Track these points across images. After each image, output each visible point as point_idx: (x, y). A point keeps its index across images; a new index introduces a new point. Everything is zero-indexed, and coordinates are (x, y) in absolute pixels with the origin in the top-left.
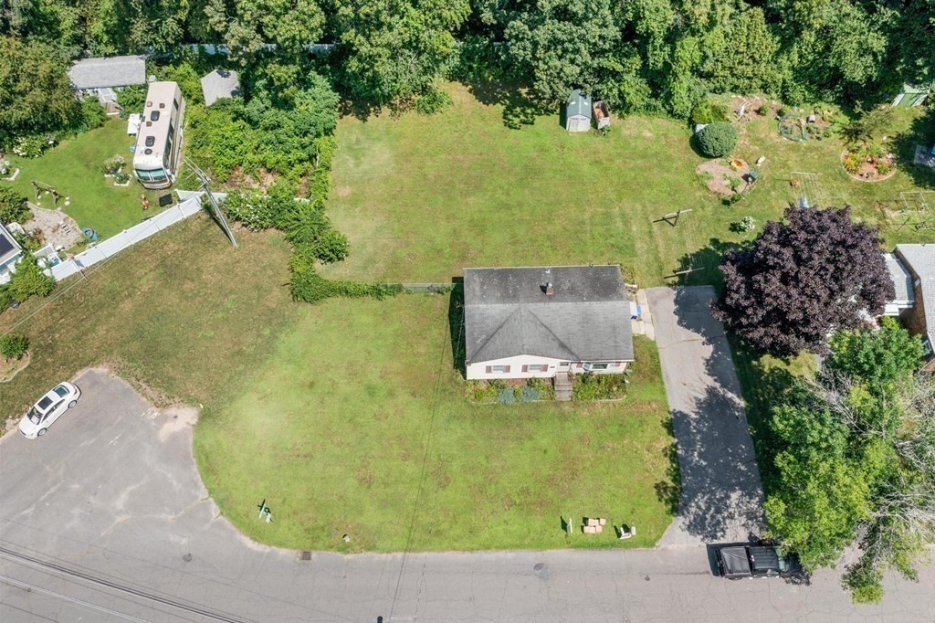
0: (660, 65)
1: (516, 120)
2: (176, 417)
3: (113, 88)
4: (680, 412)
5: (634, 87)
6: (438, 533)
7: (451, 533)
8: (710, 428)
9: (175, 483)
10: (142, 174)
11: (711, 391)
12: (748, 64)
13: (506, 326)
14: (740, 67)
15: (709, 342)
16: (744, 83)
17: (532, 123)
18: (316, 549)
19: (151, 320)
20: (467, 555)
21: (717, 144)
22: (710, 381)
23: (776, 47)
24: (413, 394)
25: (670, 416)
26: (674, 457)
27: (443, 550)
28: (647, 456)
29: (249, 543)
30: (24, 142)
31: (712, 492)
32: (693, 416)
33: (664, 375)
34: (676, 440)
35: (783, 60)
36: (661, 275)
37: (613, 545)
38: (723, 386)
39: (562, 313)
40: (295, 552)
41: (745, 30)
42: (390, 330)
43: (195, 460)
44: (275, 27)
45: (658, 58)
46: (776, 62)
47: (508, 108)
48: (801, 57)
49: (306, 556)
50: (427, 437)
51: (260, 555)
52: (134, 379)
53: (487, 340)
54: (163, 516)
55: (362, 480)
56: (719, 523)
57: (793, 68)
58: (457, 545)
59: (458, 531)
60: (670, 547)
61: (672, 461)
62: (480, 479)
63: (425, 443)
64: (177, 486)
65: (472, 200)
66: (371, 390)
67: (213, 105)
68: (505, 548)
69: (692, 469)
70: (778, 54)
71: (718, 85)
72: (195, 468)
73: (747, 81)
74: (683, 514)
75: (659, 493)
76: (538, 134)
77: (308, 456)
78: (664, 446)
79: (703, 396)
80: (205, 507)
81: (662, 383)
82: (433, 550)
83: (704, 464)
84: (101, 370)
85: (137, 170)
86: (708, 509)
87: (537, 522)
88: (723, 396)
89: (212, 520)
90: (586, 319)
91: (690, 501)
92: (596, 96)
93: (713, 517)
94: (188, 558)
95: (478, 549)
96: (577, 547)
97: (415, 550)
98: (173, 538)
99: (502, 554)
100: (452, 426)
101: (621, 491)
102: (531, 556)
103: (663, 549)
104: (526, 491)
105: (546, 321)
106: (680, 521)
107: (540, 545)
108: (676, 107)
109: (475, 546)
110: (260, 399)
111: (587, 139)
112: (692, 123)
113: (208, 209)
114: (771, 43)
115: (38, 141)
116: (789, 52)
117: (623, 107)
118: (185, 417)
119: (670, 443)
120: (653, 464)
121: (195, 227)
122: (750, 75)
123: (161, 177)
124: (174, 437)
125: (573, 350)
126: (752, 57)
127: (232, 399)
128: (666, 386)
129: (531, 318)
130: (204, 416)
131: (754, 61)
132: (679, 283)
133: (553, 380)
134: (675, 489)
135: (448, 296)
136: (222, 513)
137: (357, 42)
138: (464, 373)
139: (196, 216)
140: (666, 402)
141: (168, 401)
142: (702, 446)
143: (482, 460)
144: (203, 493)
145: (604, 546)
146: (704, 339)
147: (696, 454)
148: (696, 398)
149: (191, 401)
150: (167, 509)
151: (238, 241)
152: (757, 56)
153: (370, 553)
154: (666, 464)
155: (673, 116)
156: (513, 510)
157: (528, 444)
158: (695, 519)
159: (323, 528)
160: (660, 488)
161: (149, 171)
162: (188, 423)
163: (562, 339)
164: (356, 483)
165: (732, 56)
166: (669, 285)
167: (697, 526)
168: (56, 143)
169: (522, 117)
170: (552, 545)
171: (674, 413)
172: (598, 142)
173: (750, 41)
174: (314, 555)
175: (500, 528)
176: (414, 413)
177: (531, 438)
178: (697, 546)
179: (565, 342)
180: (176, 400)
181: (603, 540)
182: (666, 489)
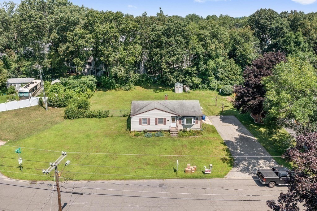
0: (204, 70)
3: (21, 84)
4: (228, 140)
5: (197, 80)
8: (243, 144)
10: (21, 95)
11: (240, 136)
12: (233, 75)
13: (148, 106)
15: (236, 125)
17: (163, 92)
18: (40, 180)
20: (123, 181)
24: (107, 137)
25: (224, 141)
28: (215, 151)
29: (5, 178)
31: (250, 161)
32: (234, 141)
33: (219, 132)
34: (228, 147)
36: (213, 113)
38: (246, 135)
39: (172, 103)
40: (28, 181)
47: (155, 90)
51: (8, 182)
53: (140, 110)
58: (117, 178)
59: (119, 173)
60: (233, 177)
61: (228, 152)
66: (88, 136)
68: (143, 179)
69: (238, 154)
74: (237, 167)
75: (223, 161)
78: (222, 148)
79: (237, 137)
82: (104, 180)
83: (243, 153)
85: (19, 92)
86: (249, 165)
87: (161, 170)
91: (239, 163)
93: (252, 168)
95: (129, 179)
100: (122, 143)
103: (229, 178)
104: (156, 161)
105: (165, 105)
106: (235, 169)
111: (182, 94)
119: (225, 148)
121: (33, 108)
122: (235, 79)
125: (177, 112)
127: (24, 139)
128: (220, 135)
129: (159, 104)
130: (7, 143)
133: (169, 131)
134: (231, 160)
135: (127, 117)
139: (36, 106)
140: (221, 138)
142: (241, 148)
145: (197, 177)
146: (233, 125)
147: (238, 150)
148: (234, 137)
149: (5, 140)
151: (48, 110)
154: (225, 153)
156: (149, 166)
157: (158, 148)
158: (243, 168)
161: (23, 92)
166: (217, 115)
167: (245, 170)
169: (160, 91)
170: (169, 178)
172: (187, 94)
174: (38, 182)
175: (141, 172)
182: (226, 160)
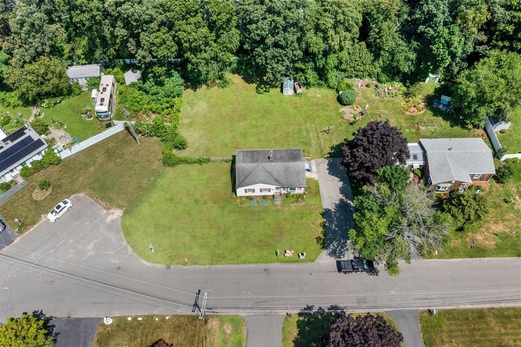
0: (321, 66)
1: (262, 90)
2: (113, 213)
3: (86, 78)
4: (328, 209)
5: (312, 76)
6: (224, 257)
7: (229, 257)
8: (340, 215)
9: (113, 239)
10: (99, 114)
11: (341, 200)
12: (361, 66)
13: (253, 172)
14: (358, 67)
15: (341, 180)
16: (360, 73)
17: (269, 92)
18: (172, 264)
19: (103, 175)
20: (236, 266)
21: (347, 99)
22: (341, 196)
23: (372, 58)
24: (215, 203)
25: (323, 211)
26: (324, 226)
27: (226, 264)
28: (313, 226)
29: (145, 263)
30: (46, 101)
31: (340, 241)
32: (333, 210)
33: (321, 194)
34: (325, 220)
35: (376, 64)
36: (322, 153)
37: (297, 261)
38: (346, 198)
39: (276, 167)
40: (164, 266)
41: (358, 51)
42: (205, 177)
43: (121, 230)
44: (157, 51)
45: (320, 63)
46: (373, 65)
47: (258, 85)
48: (383, 62)
49: (168, 267)
50: (220, 220)
51: (149, 267)
52: (95, 198)
53: (245, 178)
54: (108, 252)
55: (192, 237)
56: (342, 252)
57: (380, 67)
58: (232, 262)
59: (232, 256)
60: (321, 262)
61: (324, 228)
62: (242, 236)
63: (219, 222)
64: (114, 240)
65: (241, 124)
66: (196, 201)
67: (129, 85)
68: (252, 263)
69: (332, 231)
70: (373, 61)
71: (349, 75)
72: (122, 233)
73: (361, 73)
74: (327, 249)
75: (317, 241)
76: (271, 96)
77: (170, 228)
78: (320, 223)
79: (338, 202)
80: (126, 248)
81: (320, 197)
82: (222, 264)
83: (337, 229)
84: (81, 195)
85: (97, 112)
86: (338, 247)
87: (265, 253)
88: (346, 202)
89: (129, 254)
90: (287, 170)
91: (330, 244)
92: (295, 80)
93: (339, 250)
94: (119, 268)
95: (240, 264)
96: (281, 262)
97: (214, 264)
98: (112, 261)
99: (250, 265)
100: (230, 215)
101: (301, 240)
102: (262, 266)
103: (318, 263)
104: (261, 241)
105: (270, 170)
106: (325, 252)
107: (266, 262)
108: (330, 84)
109: (239, 262)
110: (149, 206)
111: (292, 98)
112: (338, 91)
113: (127, 128)
114: (369, 57)
115: (53, 101)
116: (378, 60)
117: (307, 84)
118: (117, 213)
119: (323, 221)
120: (315, 229)
121: (121, 136)
122: (363, 70)
123: (107, 116)
124: (113, 221)
125: (281, 182)
126: (362, 63)
127: (137, 206)
128: (322, 198)
129: (263, 169)
130: (125, 213)
131: (363, 64)
132: (330, 157)
133: (273, 196)
134: (324, 239)
135: (230, 163)
136: (133, 251)
137: (191, 57)
138: (236, 194)
139: (122, 132)
140: (321, 205)
141: (110, 207)
142: (336, 222)
143: (243, 228)
144: (125, 243)
145: (293, 262)
146: (339, 179)
147: (334, 225)
148: (335, 203)
149: (120, 207)
150: (110, 250)
151: (140, 142)
152: (364, 62)
153: (195, 266)
154: (321, 229)
155: (330, 88)
156: (255, 248)
157: (262, 222)
158: (332, 251)
159: (176, 256)
160: (318, 239)
161: (102, 113)
162: (119, 216)
163: (276, 177)
164: (190, 238)
165: (353, 62)
166: (325, 158)
167: (333, 253)
168: (60, 102)
169: (264, 89)
170: (271, 262)
171: (325, 210)
172: (297, 99)
173: (361, 56)
174: (172, 267)
175: (250, 255)
176: (215, 210)
177: (263, 219)
178: (333, 261)
179: (278, 179)
180: (114, 206)
181: (293, 259)
182: (320, 239)
